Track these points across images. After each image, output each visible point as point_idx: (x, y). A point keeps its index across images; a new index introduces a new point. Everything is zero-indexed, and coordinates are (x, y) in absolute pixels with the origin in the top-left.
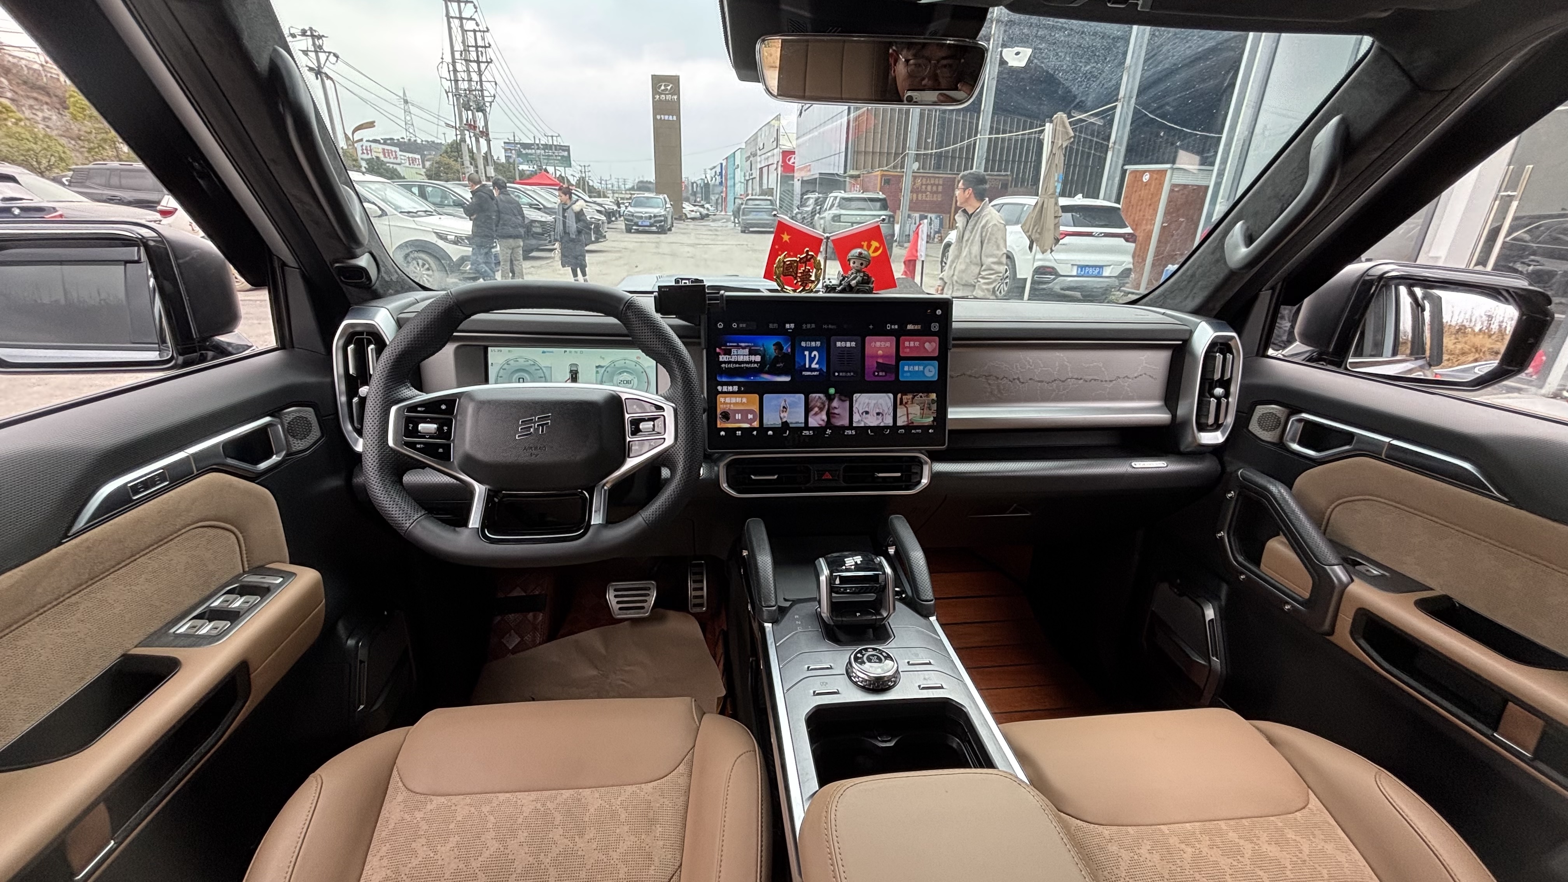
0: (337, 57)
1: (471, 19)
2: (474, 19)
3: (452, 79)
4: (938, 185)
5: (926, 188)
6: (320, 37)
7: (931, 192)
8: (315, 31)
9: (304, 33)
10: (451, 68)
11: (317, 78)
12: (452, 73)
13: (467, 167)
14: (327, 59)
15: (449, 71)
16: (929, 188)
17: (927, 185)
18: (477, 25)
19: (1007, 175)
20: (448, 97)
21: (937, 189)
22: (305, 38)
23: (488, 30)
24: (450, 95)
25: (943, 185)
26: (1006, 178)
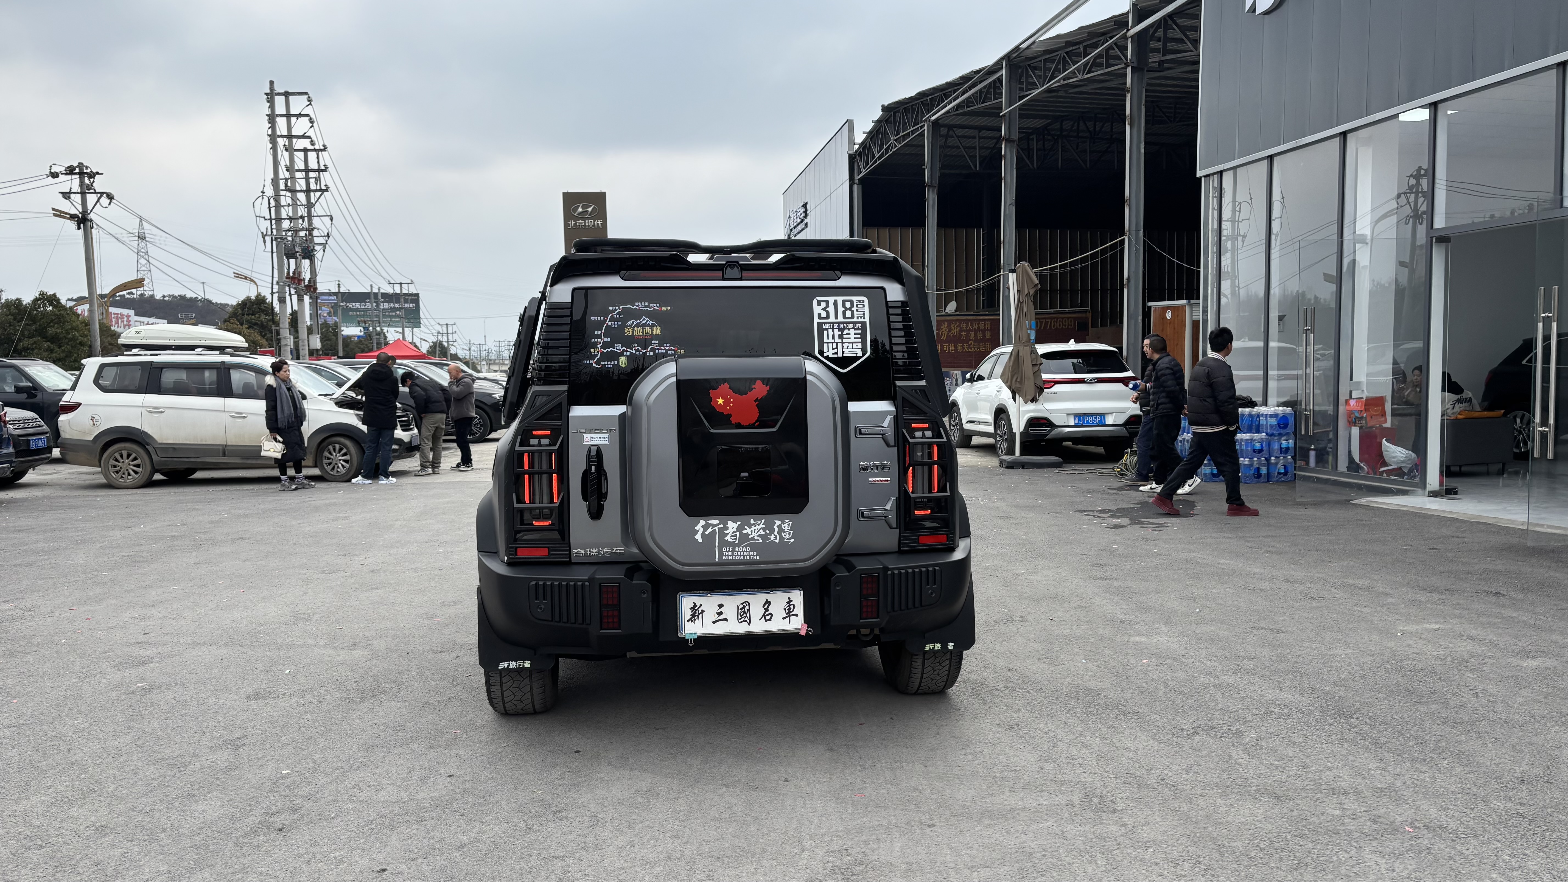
0: (110, 197)
1: (304, 137)
2: (309, 137)
3: (273, 217)
4: (984, 331)
5: (967, 335)
6: (92, 175)
8: (87, 167)
9: (70, 171)
10: (273, 203)
11: (79, 228)
12: (273, 210)
13: (285, 338)
14: (98, 201)
15: (269, 208)
16: (972, 335)
17: (968, 331)
18: (312, 143)
19: (1085, 312)
20: (265, 242)
21: (984, 336)
22: (69, 177)
23: (325, 149)
24: (268, 239)
25: (991, 330)
26: (1084, 315)
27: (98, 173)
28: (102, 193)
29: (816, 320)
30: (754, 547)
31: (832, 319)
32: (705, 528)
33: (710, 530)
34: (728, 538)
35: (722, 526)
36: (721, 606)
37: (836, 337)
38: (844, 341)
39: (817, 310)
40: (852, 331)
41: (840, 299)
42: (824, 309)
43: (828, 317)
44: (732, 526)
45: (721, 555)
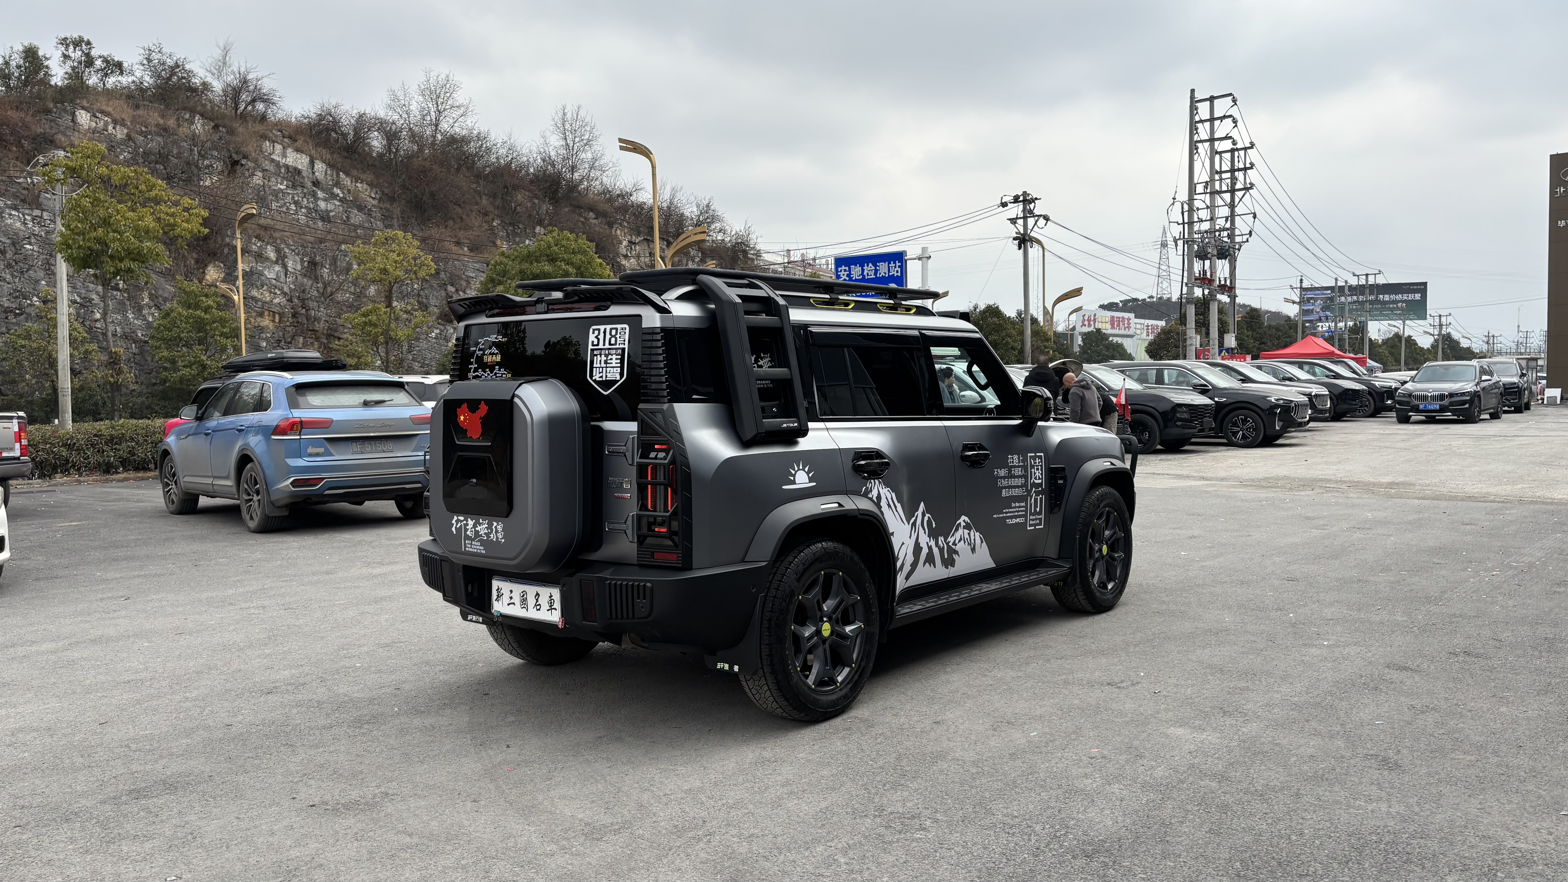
0: (1047, 218)
1: (1227, 138)
2: (1231, 138)
3: (1186, 220)
6: (1033, 200)
8: (1028, 195)
9: (1016, 200)
10: (1186, 207)
11: (1020, 249)
12: (1186, 214)
13: (1191, 338)
14: (1036, 224)
15: (1183, 213)
18: (1234, 143)
20: (1176, 245)
22: (1017, 204)
23: (1252, 145)
24: (1180, 243)
27: (1036, 199)
28: (1040, 216)
30: (483, 543)
31: (601, 346)
32: (458, 521)
33: (459, 525)
34: (468, 533)
35: (465, 522)
36: (512, 591)
37: (603, 362)
38: (608, 365)
40: (614, 357)
41: (608, 327)
44: (471, 523)
45: (465, 547)
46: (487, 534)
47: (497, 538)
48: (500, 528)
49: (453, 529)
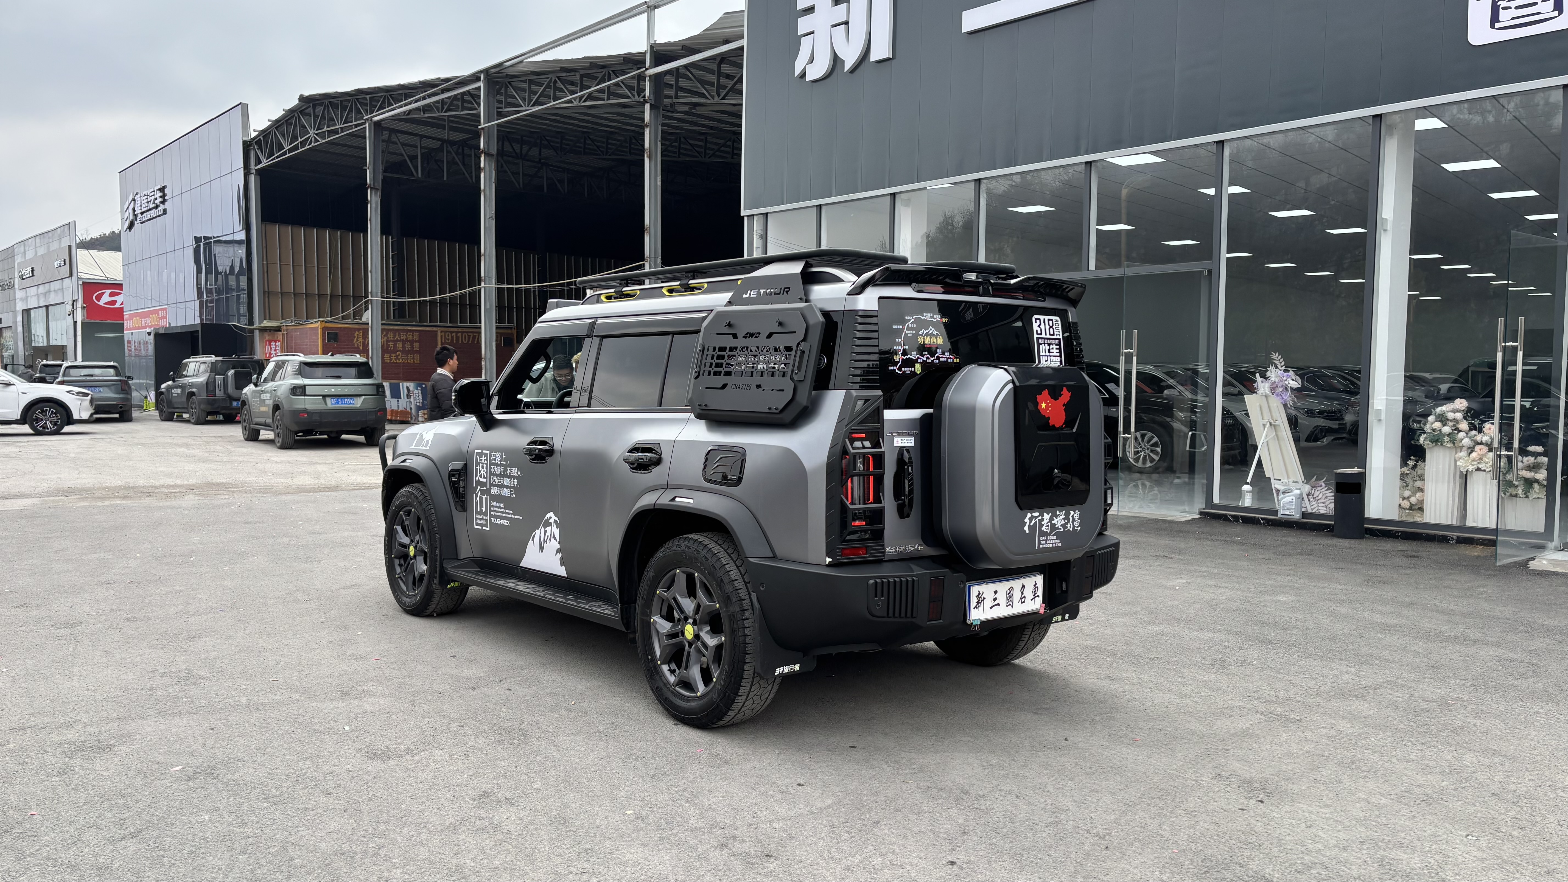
4: (412, 342)
7: (402, 352)
21: (412, 347)
25: (419, 341)
29: (1036, 336)
30: (1059, 535)
31: (1043, 336)
32: (1031, 519)
33: (1033, 522)
34: (1044, 529)
35: (1040, 518)
36: (996, 592)
37: (1047, 351)
38: (1051, 354)
39: (1035, 326)
40: (1055, 347)
41: (1047, 318)
42: (1039, 326)
43: (1041, 334)
44: (1047, 517)
45: (1039, 544)
46: (1064, 526)
47: (1074, 527)
48: (1076, 516)
49: (1026, 529)
